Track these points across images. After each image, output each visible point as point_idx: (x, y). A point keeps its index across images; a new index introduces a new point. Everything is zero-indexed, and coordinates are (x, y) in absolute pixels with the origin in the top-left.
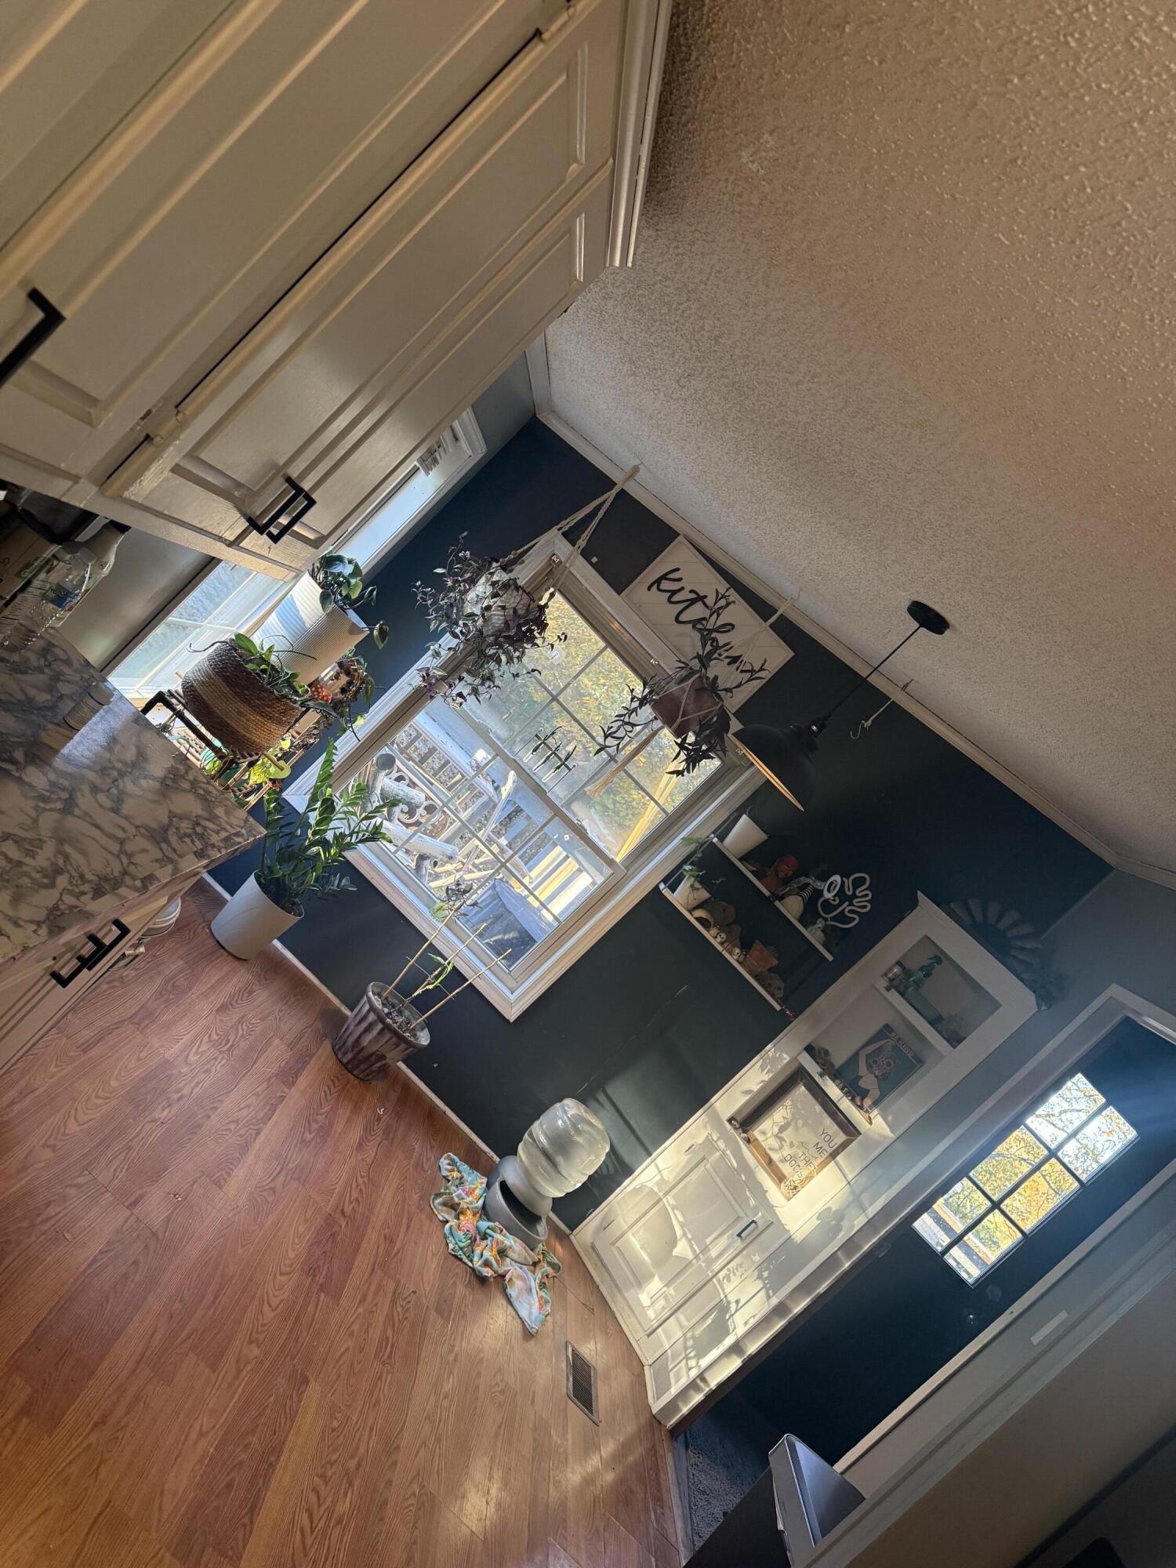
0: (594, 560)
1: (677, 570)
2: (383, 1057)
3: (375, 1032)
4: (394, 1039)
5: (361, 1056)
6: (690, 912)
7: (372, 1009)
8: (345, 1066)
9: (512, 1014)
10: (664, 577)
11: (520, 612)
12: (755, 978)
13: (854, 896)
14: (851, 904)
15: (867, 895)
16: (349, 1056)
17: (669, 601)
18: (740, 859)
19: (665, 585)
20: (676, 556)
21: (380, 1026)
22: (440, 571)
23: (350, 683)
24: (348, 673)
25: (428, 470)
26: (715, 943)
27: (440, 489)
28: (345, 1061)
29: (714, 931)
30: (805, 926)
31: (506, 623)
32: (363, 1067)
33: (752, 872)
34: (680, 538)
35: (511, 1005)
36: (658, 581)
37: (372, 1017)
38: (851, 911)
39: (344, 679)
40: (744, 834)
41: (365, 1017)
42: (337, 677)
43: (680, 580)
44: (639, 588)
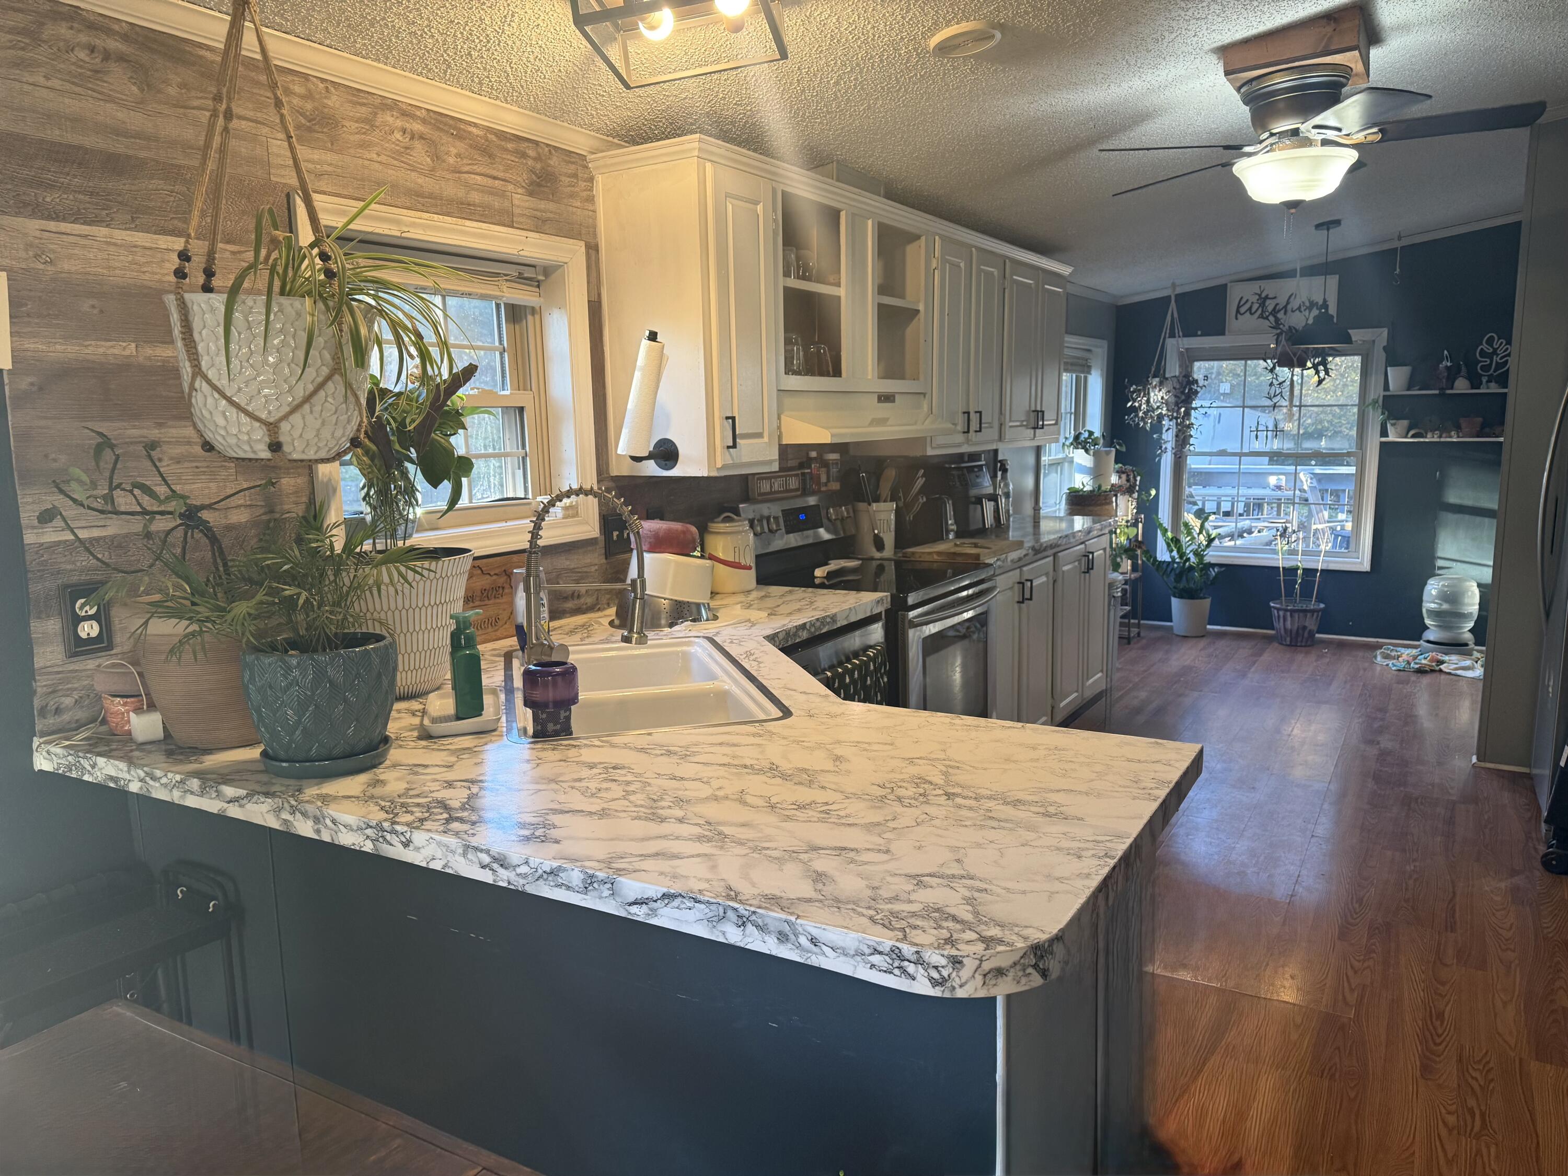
0: (1199, 333)
1: (1242, 298)
2: (1305, 628)
3: (1289, 618)
4: (1301, 614)
5: (1293, 636)
6: (1406, 437)
7: (1278, 609)
8: (1290, 645)
9: (1366, 566)
10: (1239, 307)
11: (1178, 387)
12: (1478, 437)
13: (1495, 350)
14: (1498, 355)
15: (1502, 343)
16: (1288, 639)
17: (1251, 314)
18: (1408, 389)
19: (1242, 310)
20: (1236, 294)
21: (1288, 614)
22: (1129, 404)
23: (1128, 476)
24: (1123, 473)
25: (1089, 373)
26: (1436, 440)
27: (1102, 375)
28: (1288, 643)
29: (1429, 435)
30: (1479, 388)
31: (1176, 396)
32: (1299, 639)
33: (1420, 389)
34: (1229, 285)
35: (1362, 563)
36: (1238, 311)
37: (1281, 613)
38: (1501, 359)
39: (1124, 476)
40: (1397, 378)
41: (1279, 616)
42: (1120, 477)
43: (1247, 301)
44: (1232, 323)
